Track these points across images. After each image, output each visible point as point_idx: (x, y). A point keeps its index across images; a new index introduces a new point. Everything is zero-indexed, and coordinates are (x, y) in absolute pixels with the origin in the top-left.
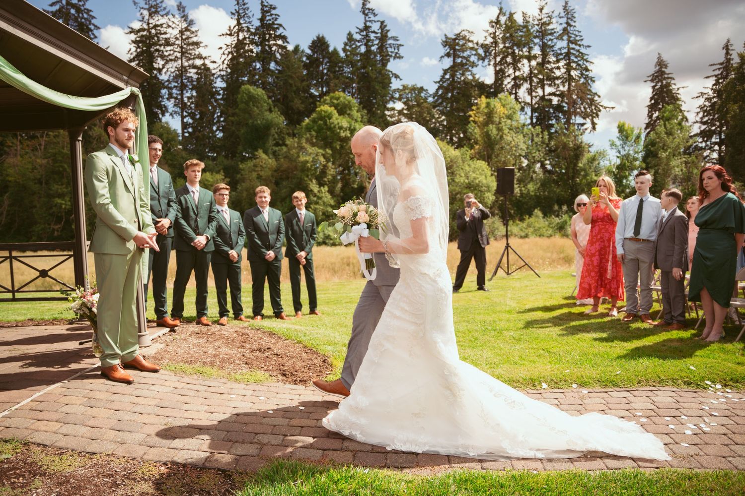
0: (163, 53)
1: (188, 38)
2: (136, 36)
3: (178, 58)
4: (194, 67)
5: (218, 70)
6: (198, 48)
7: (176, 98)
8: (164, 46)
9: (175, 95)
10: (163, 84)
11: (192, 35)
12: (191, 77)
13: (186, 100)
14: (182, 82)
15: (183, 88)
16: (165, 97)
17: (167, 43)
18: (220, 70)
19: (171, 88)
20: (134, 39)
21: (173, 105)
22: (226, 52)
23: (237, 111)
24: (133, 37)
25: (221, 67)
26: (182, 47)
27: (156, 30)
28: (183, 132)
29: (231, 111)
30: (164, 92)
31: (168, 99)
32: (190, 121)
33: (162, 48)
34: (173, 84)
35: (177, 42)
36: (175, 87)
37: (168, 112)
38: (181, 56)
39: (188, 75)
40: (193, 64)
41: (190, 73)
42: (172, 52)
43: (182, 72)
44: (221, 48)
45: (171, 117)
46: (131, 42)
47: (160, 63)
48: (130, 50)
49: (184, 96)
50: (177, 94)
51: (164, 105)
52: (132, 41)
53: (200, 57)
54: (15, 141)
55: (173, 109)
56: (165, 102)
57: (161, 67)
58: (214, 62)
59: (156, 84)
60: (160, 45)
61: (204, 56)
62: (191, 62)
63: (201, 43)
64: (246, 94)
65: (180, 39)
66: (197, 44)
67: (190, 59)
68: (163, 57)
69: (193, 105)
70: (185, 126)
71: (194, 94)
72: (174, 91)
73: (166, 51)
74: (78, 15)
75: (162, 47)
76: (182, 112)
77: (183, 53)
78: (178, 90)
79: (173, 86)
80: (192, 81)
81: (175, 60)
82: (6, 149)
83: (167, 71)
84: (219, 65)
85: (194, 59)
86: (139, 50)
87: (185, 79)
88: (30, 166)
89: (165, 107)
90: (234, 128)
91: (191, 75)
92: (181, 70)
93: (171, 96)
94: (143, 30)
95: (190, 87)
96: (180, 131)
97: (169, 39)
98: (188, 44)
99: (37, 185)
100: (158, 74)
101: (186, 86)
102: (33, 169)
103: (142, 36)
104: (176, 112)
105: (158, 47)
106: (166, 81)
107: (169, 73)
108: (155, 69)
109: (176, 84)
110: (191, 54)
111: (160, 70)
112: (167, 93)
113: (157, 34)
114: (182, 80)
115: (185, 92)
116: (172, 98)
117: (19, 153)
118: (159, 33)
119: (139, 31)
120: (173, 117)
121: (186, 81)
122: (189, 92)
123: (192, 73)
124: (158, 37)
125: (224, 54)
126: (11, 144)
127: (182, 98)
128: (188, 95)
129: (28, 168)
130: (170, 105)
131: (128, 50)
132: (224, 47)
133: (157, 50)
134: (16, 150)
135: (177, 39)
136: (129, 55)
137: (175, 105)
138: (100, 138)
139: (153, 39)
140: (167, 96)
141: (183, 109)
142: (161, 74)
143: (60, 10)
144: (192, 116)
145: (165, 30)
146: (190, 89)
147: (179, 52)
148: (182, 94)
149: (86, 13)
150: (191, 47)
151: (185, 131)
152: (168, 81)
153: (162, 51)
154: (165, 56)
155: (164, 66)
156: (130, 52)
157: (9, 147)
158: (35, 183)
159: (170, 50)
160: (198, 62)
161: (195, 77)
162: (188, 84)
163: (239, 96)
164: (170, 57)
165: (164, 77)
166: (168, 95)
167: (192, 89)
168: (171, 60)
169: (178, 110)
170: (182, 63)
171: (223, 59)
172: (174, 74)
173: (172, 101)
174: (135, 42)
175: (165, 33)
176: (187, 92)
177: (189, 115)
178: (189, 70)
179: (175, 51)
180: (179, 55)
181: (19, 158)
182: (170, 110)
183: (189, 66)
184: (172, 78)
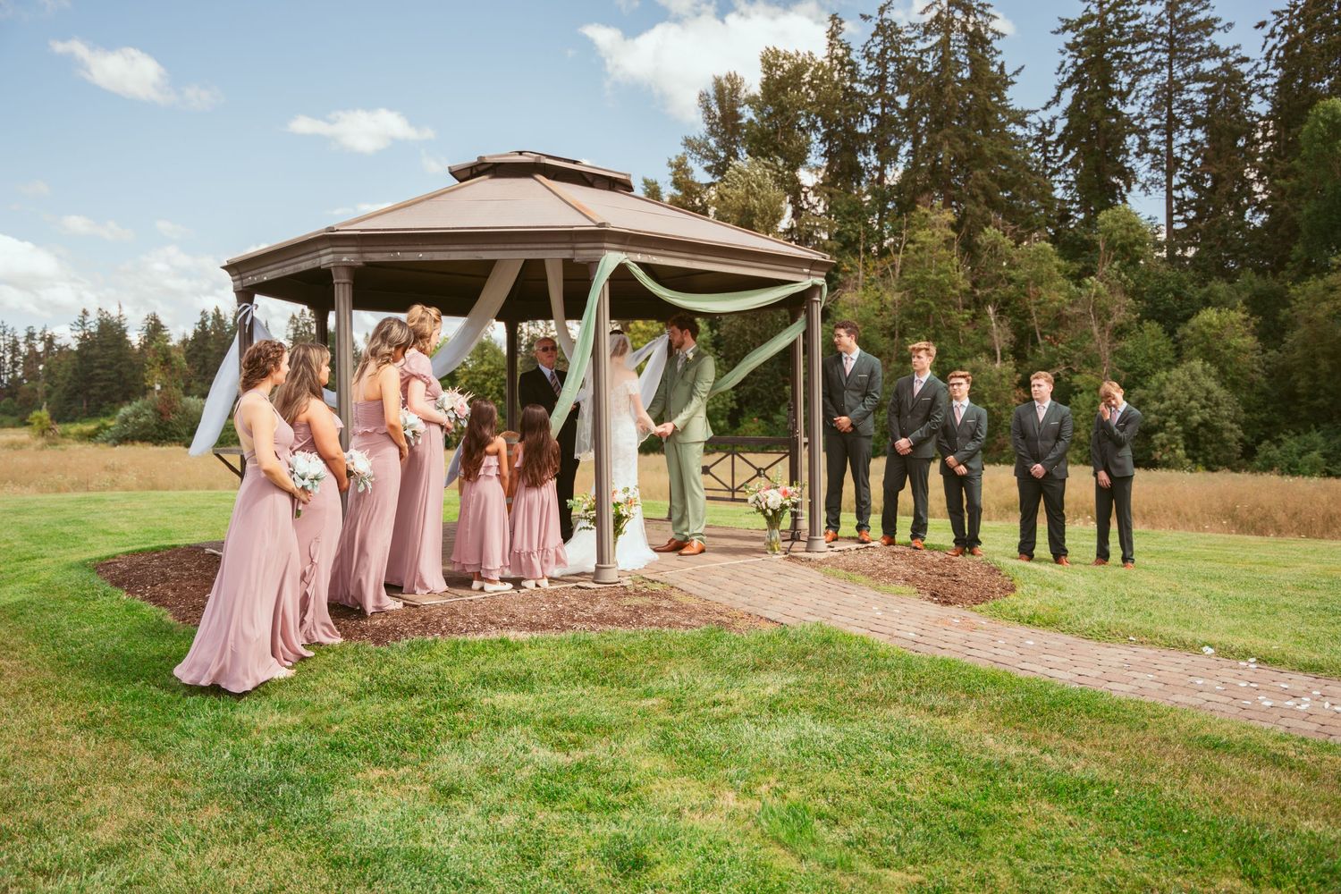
0: (1130, 59)
1: (1188, 14)
2: (1074, 35)
3: (1162, 64)
4: (1199, 77)
5: (1252, 77)
6: (1208, 34)
7: (1156, 152)
8: (1134, 42)
9: (1152, 146)
10: (1130, 124)
11: (1196, 8)
12: (1191, 101)
13: (1177, 151)
14: (1171, 116)
15: (1172, 125)
16: (1131, 152)
17: (1140, 36)
18: (1258, 77)
19: (1146, 132)
20: (1070, 41)
21: (1148, 166)
22: (1279, 30)
23: (1297, 162)
24: (1069, 36)
25: (1262, 68)
26: (1171, 39)
27: (1116, 13)
28: (1170, 222)
29: (1280, 165)
30: (1132, 141)
31: (1138, 155)
32: (1189, 193)
33: (1129, 49)
34: (1149, 123)
35: (1163, 30)
36: (1154, 127)
37: (1136, 182)
38: (1171, 59)
39: (1185, 97)
40: (1196, 71)
41: (1189, 91)
42: (1148, 54)
43: (1170, 93)
44: (1262, 25)
45: (1143, 192)
46: (1063, 48)
47: (1124, 79)
48: (1063, 65)
49: (1174, 144)
50: (1158, 142)
51: (1130, 168)
52: (1068, 46)
53: (1214, 52)
54: (854, 261)
55: (1149, 175)
56: (1132, 162)
57: (1125, 88)
58: (1245, 60)
59: (1113, 126)
60: (1125, 44)
61: (1223, 48)
62: (1190, 69)
63: (1215, 20)
64: (1325, 121)
65: (1168, 21)
66: (1208, 26)
67: (1191, 61)
68: (1127, 67)
69: (1198, 161)
70: (1174, 207)
71: (1199, 135)
72: (1153, 136)
73: (1138, 54)
74: (967, 19)
75: (1130, 46)
76: (1169, 180)
77: (1171, 51)
78: (1162, 134)
79: (1149, 126)
80: (1194, 110)
81: (1155, 70)
82: (840, 276)
83: (1137, 97)
84: (1258, 64)
85: (1199, 59)
86: (1080, 62)
87: (1178, 108)
88: (876, 305)
89: (1132, 171)
90: (1285, 205)
91: (1192, 95)
92: (1169, 90)
93: (1144, 145)
94: (1091, 18)
95: (1189, 123)
96: (1162, 220)
97: (1144, 26)
98: (1186, 30)
99: (886, 339)
100: (1119, 105)
101: (1180, 121)
102: (882, 310)
103: (1088, 32)
104: (1154, 182)
105: (1119, 49)
106: (1136, 119)
107: (1142, 99)
108: (1111, 93)
109: (1157, 122)
110: (1192, 51)
111: (1123, 96)
112: (1137, 141)
113: (1118, 20)
114: (1170, 110)
115: (1175, 135)
116: (1147, 151)
117: (860, 283)
118: (1121, 20)
119: (1081, 22)
120: (1148, 192)
121: (1179, 111)
122: (1187, 135)
123: (1195, 93)
124: (1121, 28)
125: (1272, 35)
126: (849, 268)
127: (1170, 149)
128: (1185, 140)
129: (873, 309)
130: (1142, 167)
131: (1059, 65)
132: (1272, 19)
133: (1119, 56)
134: (857, 278)
135: (1161, 23)
136: (1061, 76)
137: (1153, 167)
138: (996, 248)
139: (1110, 32)
140: (1136, 150)
141: (1170, 174)
142: (1124, 104)
143: (938, 18)
144: (1194, 181)
145: (1137, 7)
146: (1187, 127)
147: (1164, 51)
148: (1169, 141)
149: (981, 12)
150: (1192, 36)
151: (1175, 218)
152: (1140, 116)
153: (1130, 54)
154: (1135, 64)
155: (1131, 85)
156: (1063, 69)
157: (846, 272)
158: (884, 336)
159: (1145, 51)
160: (1209, 66)
161: (1200, 99)
162: (1185, 116)
163: (1306, 128)
164: (1145, 66)
165: (1130, 110)
166: (1140, 145)
167: (1192, 128)
168: (1146, 72)
169: (1161, 176)
170: (1171, 74)
171: (1269, 47)
172: (1153, 100)
173: (1148, 157)
174: (1072, 46)
175: (1136, 16)
176: (1181, 135)
177: (1190, 181)
178: (1187, 87)
179: (1158, 50)
180: (1164, 57)
181: (861, 292)
182: (1142, 179)
183: (1187, 78)
184: (1146, 109)
